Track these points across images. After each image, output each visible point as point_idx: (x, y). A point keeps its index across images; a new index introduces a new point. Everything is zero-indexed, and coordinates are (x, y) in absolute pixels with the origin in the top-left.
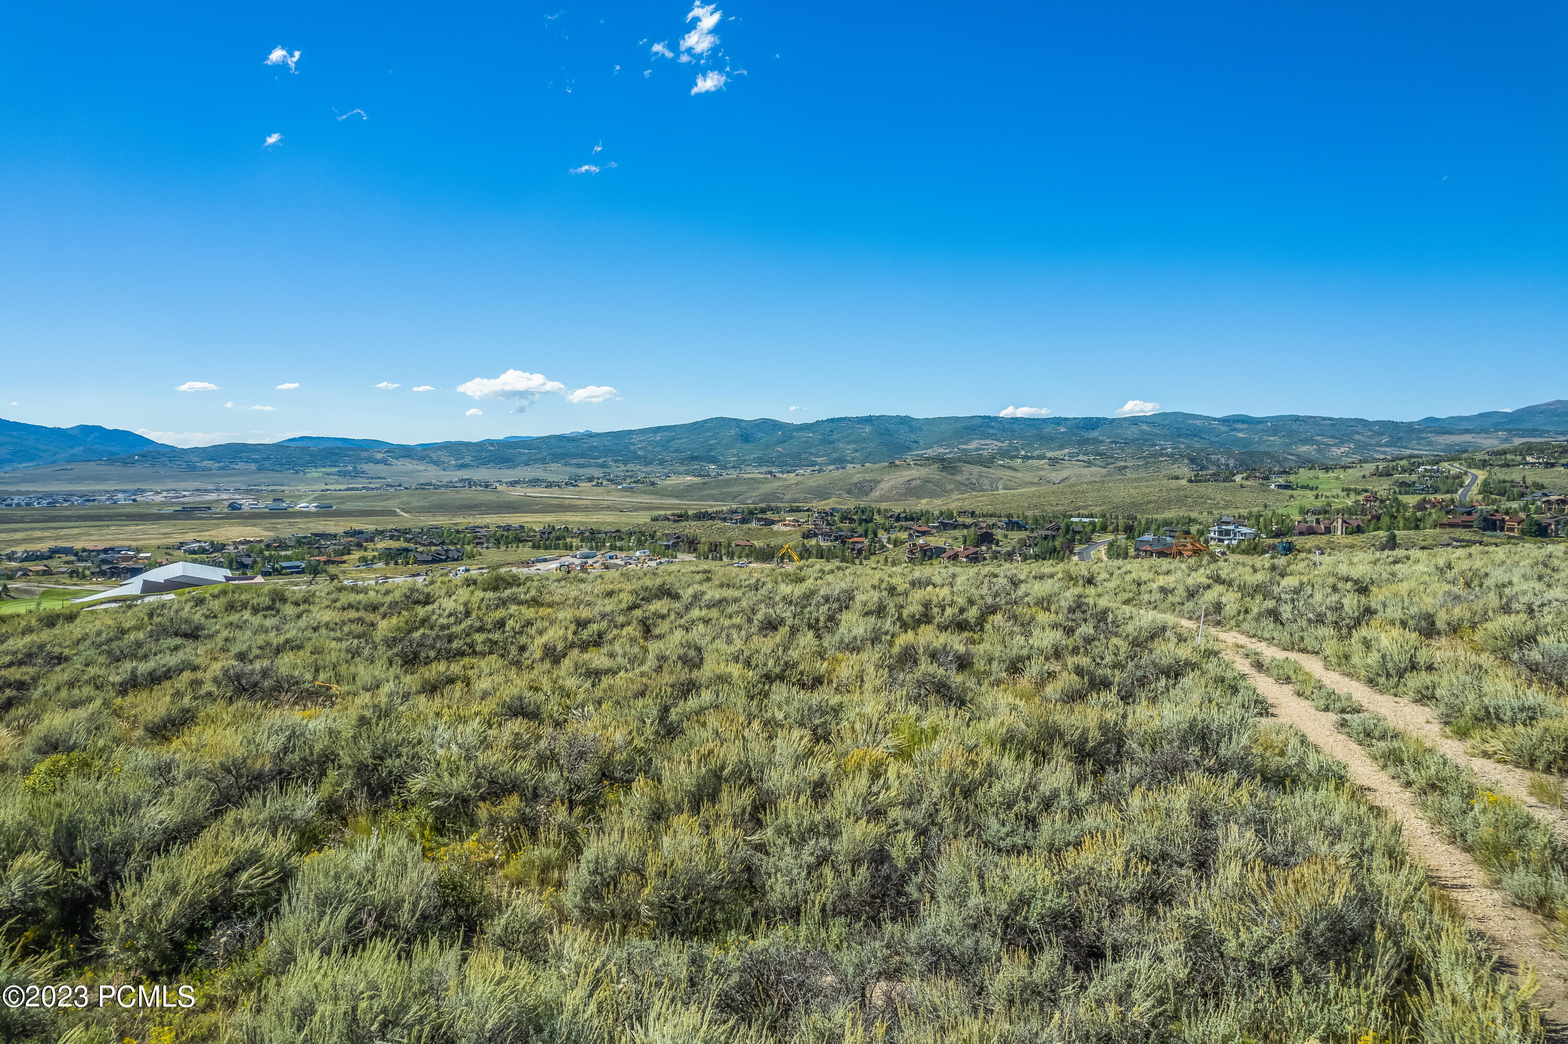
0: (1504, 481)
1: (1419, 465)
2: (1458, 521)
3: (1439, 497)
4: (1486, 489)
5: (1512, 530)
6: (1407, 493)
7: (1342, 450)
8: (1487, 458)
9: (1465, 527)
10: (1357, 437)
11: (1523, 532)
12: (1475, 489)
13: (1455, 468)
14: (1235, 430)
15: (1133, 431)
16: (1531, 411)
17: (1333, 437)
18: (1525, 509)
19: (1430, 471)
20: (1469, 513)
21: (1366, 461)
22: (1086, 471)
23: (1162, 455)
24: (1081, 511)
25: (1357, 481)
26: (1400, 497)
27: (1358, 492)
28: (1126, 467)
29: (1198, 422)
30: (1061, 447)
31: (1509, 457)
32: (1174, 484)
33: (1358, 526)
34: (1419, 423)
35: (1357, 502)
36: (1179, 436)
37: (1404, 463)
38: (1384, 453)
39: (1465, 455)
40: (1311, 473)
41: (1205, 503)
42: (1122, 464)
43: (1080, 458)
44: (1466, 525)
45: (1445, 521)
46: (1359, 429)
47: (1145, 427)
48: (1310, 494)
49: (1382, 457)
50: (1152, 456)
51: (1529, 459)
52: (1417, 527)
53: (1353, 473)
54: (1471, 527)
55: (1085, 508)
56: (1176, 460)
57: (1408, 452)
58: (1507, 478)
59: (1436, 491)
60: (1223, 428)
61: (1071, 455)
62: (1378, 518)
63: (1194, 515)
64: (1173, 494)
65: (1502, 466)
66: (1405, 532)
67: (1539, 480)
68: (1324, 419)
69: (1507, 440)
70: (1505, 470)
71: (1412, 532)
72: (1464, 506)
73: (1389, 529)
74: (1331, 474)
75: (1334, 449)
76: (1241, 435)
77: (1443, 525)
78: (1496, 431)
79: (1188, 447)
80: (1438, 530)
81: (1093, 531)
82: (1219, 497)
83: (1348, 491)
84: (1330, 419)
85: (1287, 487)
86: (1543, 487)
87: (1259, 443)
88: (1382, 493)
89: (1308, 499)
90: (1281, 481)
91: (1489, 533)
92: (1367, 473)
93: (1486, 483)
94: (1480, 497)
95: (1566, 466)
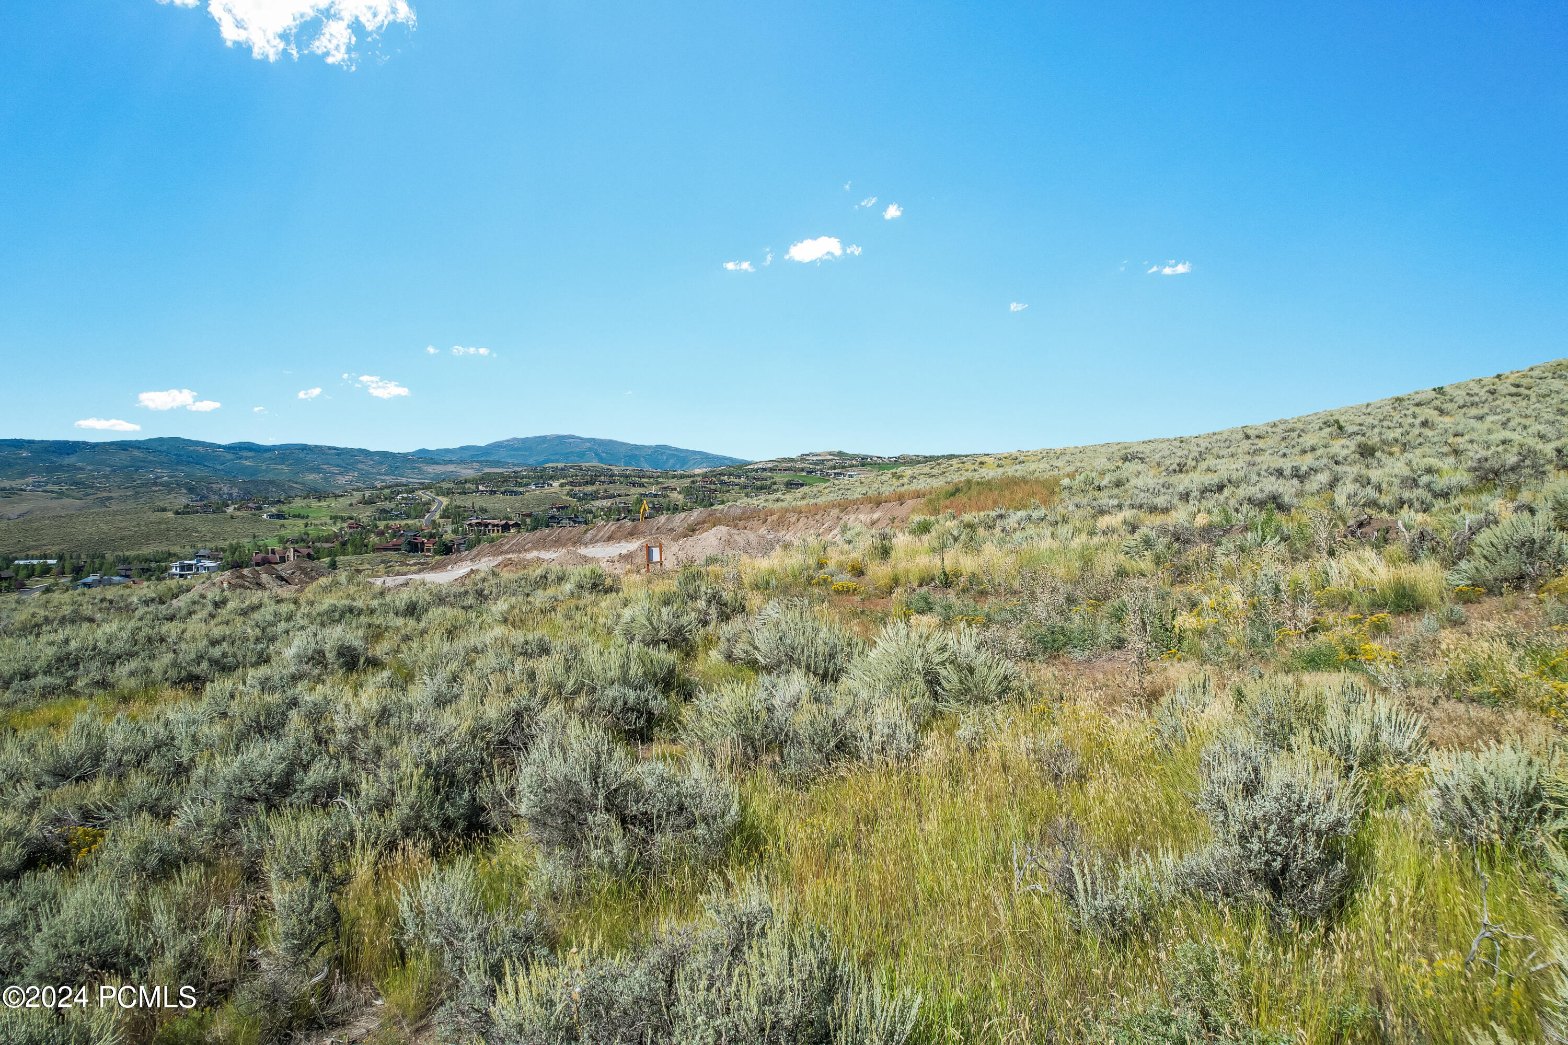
1: (399, 493)
4: (446, 514)
6: (385, 519)
7: (347, 478)
12: (438, 514)
13: (425, 496)
14: (241, 457)
15: (122, 458)
19: (407, 498)
21: (354, 490)
22: (55, 503)
23: (155, 484)
24: (31, 552)
25: (344, 510)
27: (343, 520)
28: (111, 498)
29: (201, 449)
30: (23, 475)
31: (465, 485)
32: (159, 516)
35: (341, 529)
36: (178, 463)
37: (386, 491)
38: (384, 481)
39: (434, 484)
40: (304, 503)
41: (190, 536)
42: (105, 494)
43: (50, 488)
46: (362, 459)
47: (136, 453)
48: (301, 523)
50: (143, 485)
51: (481, 488)
53: (344, 502)
55: (36, 547)
56: (172, 489)
58: (463, 504)
59: (408, 517)
60: (229, 456)
61: (37, 485)
63: (175, 549)
64: (152, 528)
65: (460, 494)
67: (484, 506)
70: (463, 497)
74: (323, 503)
76: (246, 463)
82: (205, 530)
83: (335, 518)
85: (279, 517)
86: (489, 512)
87: (265, 471)
88: (365, 520)
89: (295, 528)
90: (274, 510)
92: (357, 502)
93: (447, 509)
95: (504, 493)
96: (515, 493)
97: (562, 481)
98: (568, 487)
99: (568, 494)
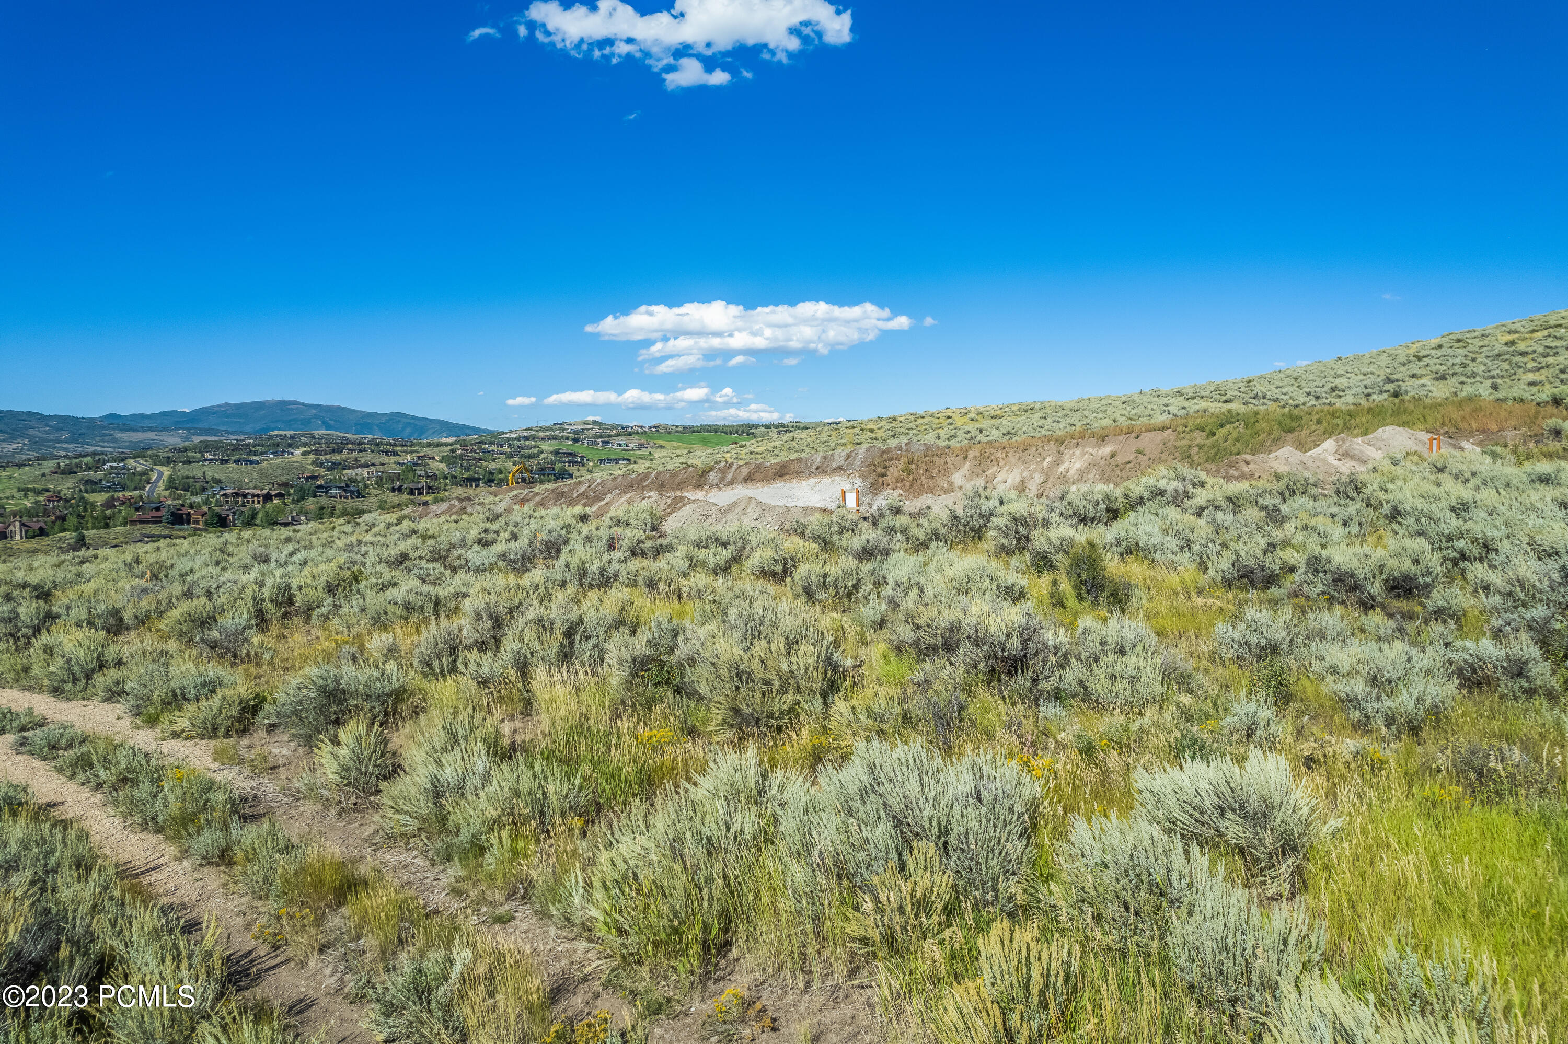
0: (187, 477)
1: (104, 462)
2: (148, 517)
3: (128, 494)
4: (172, 485)
5: (197, 522)
6: (94, 491)
7: (15, 446)
8: (171, 455)
9: (155, 522)
10: (31, 432)
11: (206, 524)
12: (161, 486)
13: (140, 465)
16: (205, 412)
18: (207, 502)
19: (116, 468)
20: (158, 509)
21: (45, 459)
25: (33, 481)
26: (86, 495)
27: (37, 492)
31: (190, 454)
33: (41, 529)
34: (101, 419)
35: (36, 502)
37: (88, 460)
38: (65, 449)
39: (149, 453)
44: (156, 521)
45: (135, 517)
46: (33, 423)
49: (64, 453)
51: (207, 456)
52: (107, 526)
53: (29, 471)
54: (161, 522)
57: (92, 449)
58: (190, 474)
59: (124, 488)
62: (63, 519)
65: (184, 463)
66: (95, 532)
67: (217, 476)
69: (187, 439)
70: (188, 467)
71: (102, 532)
72: (152, 502)
73: (76, 529)
77: (133, 522)
78: (177, 429)
80: (129, 527)
83: (25, 491)
86: (220, 482)
88: (66, 492)
91: (177, 527)
92: (47, 471)
93: (171, 479)
94: (167, 493)
95: (237, 462)
96: (251, 462)
97: (303, 449)
98: (312, 457)
99: (313, 463)
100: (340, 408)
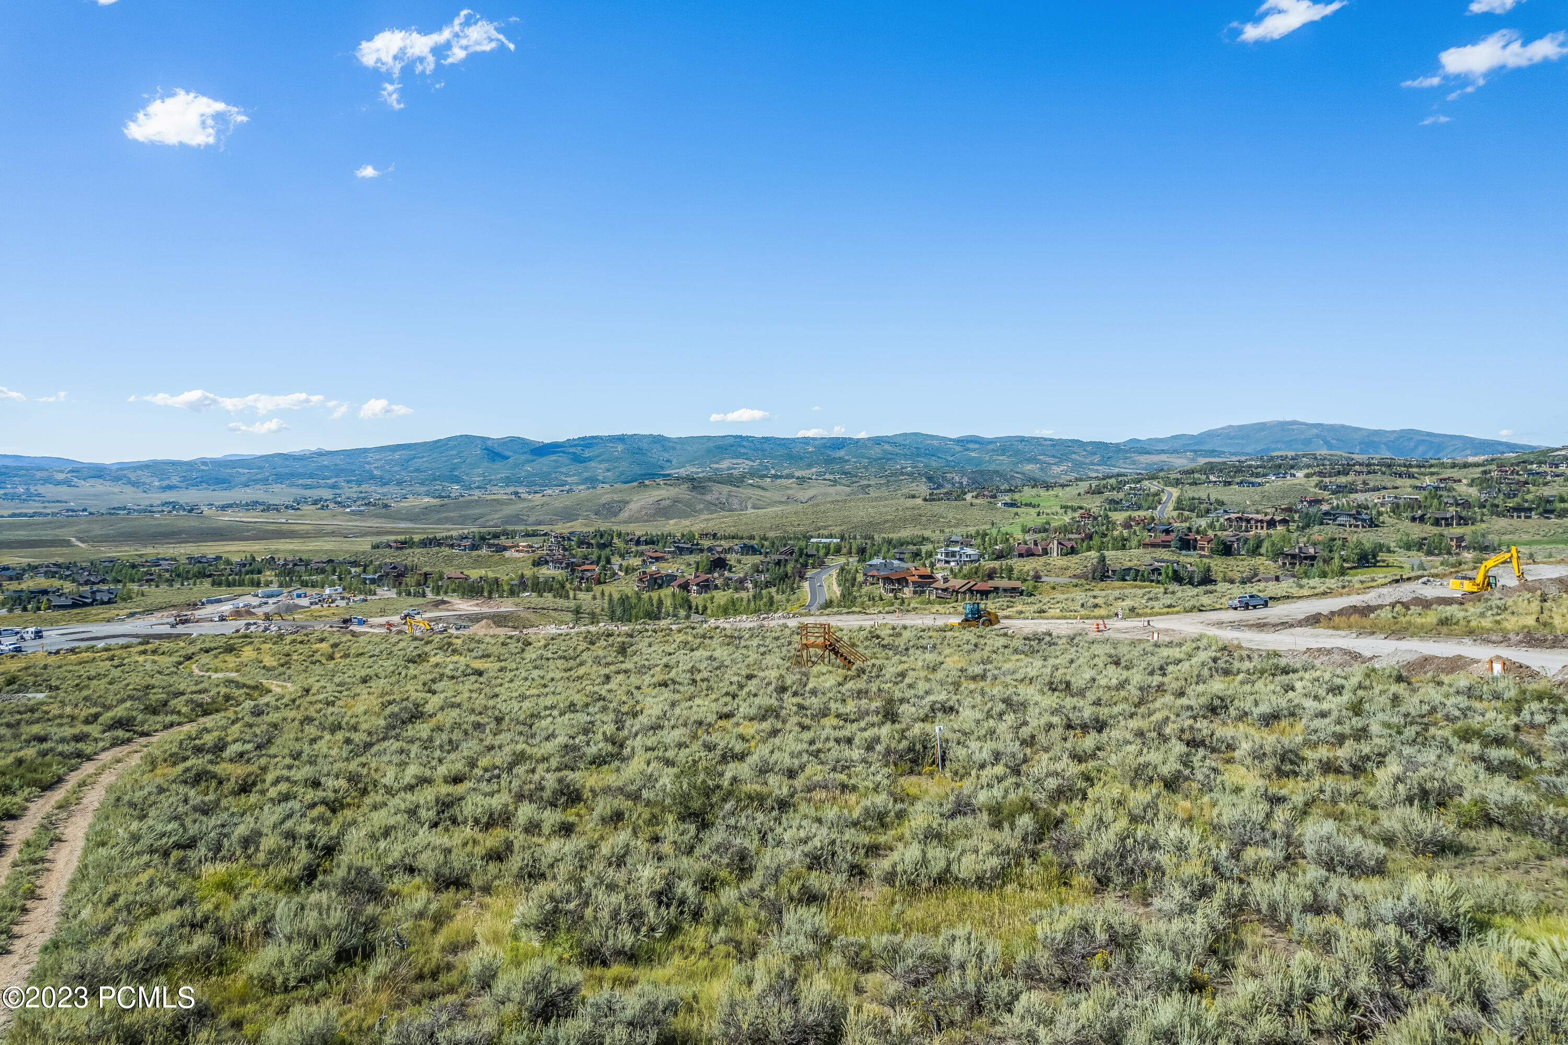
0: (1193, 499)
1: (1126, 483)
2: (1158, 541)
3: (1142, 513)
4: (1179, 506)
5: (1203, 549)
6: (1115, 510)
7: (1062, 468)
8: (1179, 476)
10: (1074, 456)
11: (1213, 551)
12: (1171, 506)
13: (1154, 486)
14: (968, 450)
15: (876, 451)
16: (1211, 434)
17: (1054, 456)
18: (1211, 526)
19: (1134, 489)
20: (1167, 532)
21: (1081, 480)
22: (832, 490)
23: (902, 474)
24: (821, 532)
25: (1072, 500)
26: (1110, 514)
27: (1074, 510)
28: (869, 486)
29: (935, 443)
30: (810, 466)
31: (1196, 475)
32: (910, 502)
33: (1072, 547)
34: (1125, 444)
35: (1073, 519)
36: (918, 455)
37: (1113, 481)
38: (1097, 471)
39: (1161, 474)
40: (1034, 492)
41: (937, 521)
42: (866, 482)
43: (827, 476)
44: (1165, 545)
45: (1147, 541)
46: (1075, 449)
47: (887, 447)
48: (1033, 511)
49: (1094, 475)
50: (892, 475)
51: (1212, 478)
52: (1124, 547)
53: (1071, 491)
54: (1169, 546)
55: (825, 528)
56: (915, 479)
57: (1116, 470)
58: (1196, 496)
59: (1140, 508)
60: (958, 448)
61: (819, 474)
62: (1090, 537)
63: (927, 533)
64: (908, 513)
65: (1191, 484)
66: (1113, 552)
67: (1220, 498)
68: (1045, 439)
69: (1193, 460)
70: (1194, 487)
71: (1119, 553)
72: (1162, 524)
73: (1100, 550)
74: (1051, 492)
75: (1054, 467)
76: (973, 454)
77: (1146, 545)
78: (1186, 451)
79: (926, 466)
80: (1141, 550)
81: (827, 554)
82: (950, 516)
83: (1065, 508)
84: (1051, 440)
85: (1013, 505)
86: (1223, 504)
87: (989, 462)
88: (1095, 511)
89: (1030, 517)
90: (1007, 498)
91: (1184, 552)
92: (1082, 492)
93: (1179, 501)
94: (1175, 513)
95: (1240, 484)
96: (1253, 484)
97: (1306, 471)
98: (1316, 479)
99: (1316, 486)
100: (1343, 426)
